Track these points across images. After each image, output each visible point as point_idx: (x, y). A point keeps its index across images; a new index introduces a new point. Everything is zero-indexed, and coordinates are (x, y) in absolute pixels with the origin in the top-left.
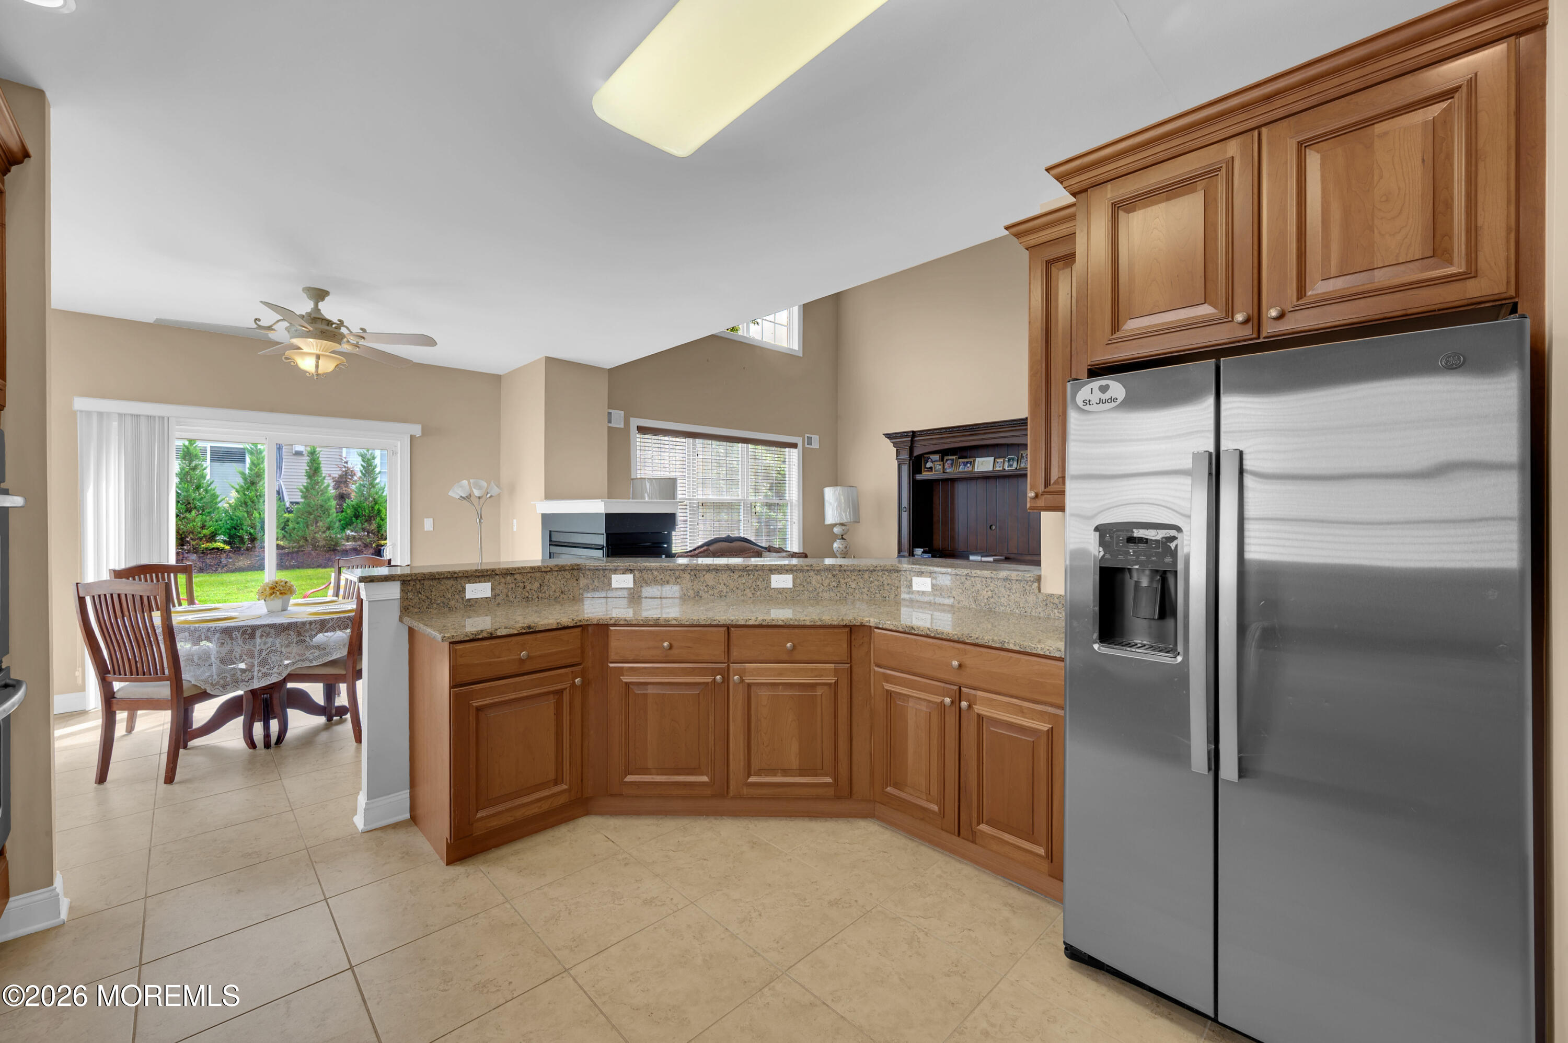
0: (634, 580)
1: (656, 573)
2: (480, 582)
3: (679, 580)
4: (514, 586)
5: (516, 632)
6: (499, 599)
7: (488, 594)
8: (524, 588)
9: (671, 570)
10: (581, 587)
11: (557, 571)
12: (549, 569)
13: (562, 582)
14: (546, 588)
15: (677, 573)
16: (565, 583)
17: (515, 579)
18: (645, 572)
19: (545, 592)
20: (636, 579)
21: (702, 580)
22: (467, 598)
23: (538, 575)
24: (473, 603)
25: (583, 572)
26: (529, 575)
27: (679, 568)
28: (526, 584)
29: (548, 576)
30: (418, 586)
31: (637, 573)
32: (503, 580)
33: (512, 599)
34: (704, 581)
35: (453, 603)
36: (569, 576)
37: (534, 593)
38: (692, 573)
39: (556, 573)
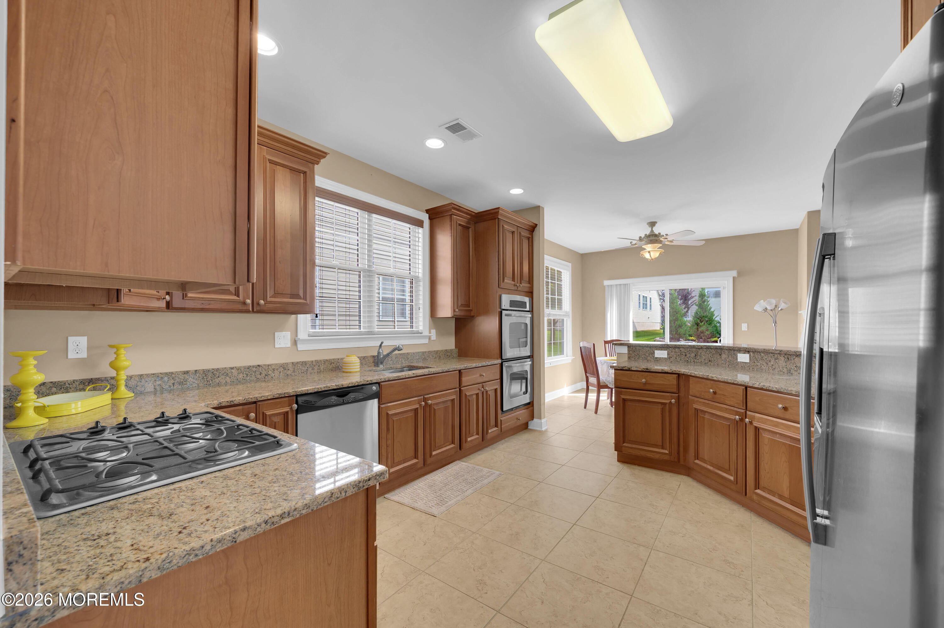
0: (750, 358)
1: (762, 355)
2: (662, 350)
3: (777, 361)
4: (680, 354)
5: (640, 370)
6: (672, 359)
7: (666, 356)
8: (686, 355)
9: (772, 353)
10: (723, 359)
11: (706, 349)
12: (700, 347)
13: (710, 355)
14: (699, 357)
15: (776, 356)
16: (712, 356)
17: (681, 351)
18: (756, 353)
19: (698, 359)
20: (751, 357)
21: (793, 362)
22: (655, 357)
23: (694, 350)
24: (659, 360)
25: (724, 351)
26: (689, 349)
27: (776, 352)
28: (687, 354)
29: (701, 351)
30: (634, 349)
31: (751, 353)
32: (674, 350)
33: (679, 361)
34: (794, 362)
35: (649, 358)
36: (714, 352)
37: (692, 359)
38: (786, 357)
39: (705, 350)
